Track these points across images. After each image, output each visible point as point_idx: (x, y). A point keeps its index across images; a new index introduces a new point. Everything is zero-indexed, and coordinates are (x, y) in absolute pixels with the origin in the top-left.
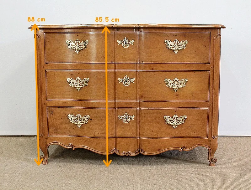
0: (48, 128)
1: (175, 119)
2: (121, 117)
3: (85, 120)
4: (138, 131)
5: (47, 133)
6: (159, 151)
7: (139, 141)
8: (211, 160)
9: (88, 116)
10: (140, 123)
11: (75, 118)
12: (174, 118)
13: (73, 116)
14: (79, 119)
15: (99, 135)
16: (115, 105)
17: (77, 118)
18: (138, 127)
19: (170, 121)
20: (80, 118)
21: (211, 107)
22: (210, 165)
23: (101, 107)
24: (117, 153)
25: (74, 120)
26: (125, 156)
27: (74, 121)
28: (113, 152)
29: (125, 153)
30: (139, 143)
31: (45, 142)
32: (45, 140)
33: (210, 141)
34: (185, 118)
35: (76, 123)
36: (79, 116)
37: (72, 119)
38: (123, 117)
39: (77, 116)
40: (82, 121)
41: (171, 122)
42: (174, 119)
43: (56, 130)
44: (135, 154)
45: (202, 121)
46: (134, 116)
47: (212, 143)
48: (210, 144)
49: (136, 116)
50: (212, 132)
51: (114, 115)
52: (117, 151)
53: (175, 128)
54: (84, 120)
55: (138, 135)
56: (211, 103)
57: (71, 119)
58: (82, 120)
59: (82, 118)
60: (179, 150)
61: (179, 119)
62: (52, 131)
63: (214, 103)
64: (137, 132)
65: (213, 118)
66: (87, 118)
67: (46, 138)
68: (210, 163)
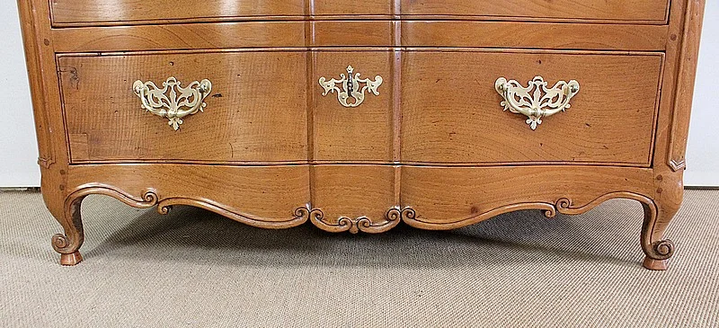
0: (67, 132)
1: (537, 93)
2: (330, 85)
3: (196, 99)
4: (396, 139)
5: (64, 152)
6: (474, 215)
7: (398, 175)
8: (656, 246)
9: (206, 84)
10: (402, 109)
11: (159, 93)
12: (531, 87)
13: (151, 88)
14: (173, 94)
15: (248, 156)
16: (308, 35)
17: (167, 94)
18: (396, 123)
19: (517, 98)
20: (178, 94)
21: (673, 46)
22: (646, 265)
23: (254, 44)
24: (315, 221)
25: (156, 100)
26: (346, 235)
27: (156, 106)
28: (302, 220)
29: (346, 223)
30: (397, 184)
31: (62, 188)
32: (59, 179)
33: (660, 178)
34: (573, 91)
35: (162, 112)
36: (172, 85)
37: (150, 98)
38: (340, 85)
39: (166, 84)
40: (186, 103)
41: (522, 102)
42: (531, 93)
43: (95, 140)
44: (383, 226)
45: (636, 102)
46: (379, 80)
47: (663, 185)
48: (659, 191)
49: (390, 81)
50: (672, 145)
51: (304, 76)
52: (317, 214)
53: (534, 126)
54: (191, 99)
55: (396, 154)
56: (676, 32)
57: (146, 97)
58: (183, 99)
59: (186, 92)
60: (544, 211)
61: (551, 94)
62: (80, 144)
63: (686, 31)
64: (392, 140)
65: (679, 89)
66: (202, 91)
67: (62, 172)
68: (649, 258)
